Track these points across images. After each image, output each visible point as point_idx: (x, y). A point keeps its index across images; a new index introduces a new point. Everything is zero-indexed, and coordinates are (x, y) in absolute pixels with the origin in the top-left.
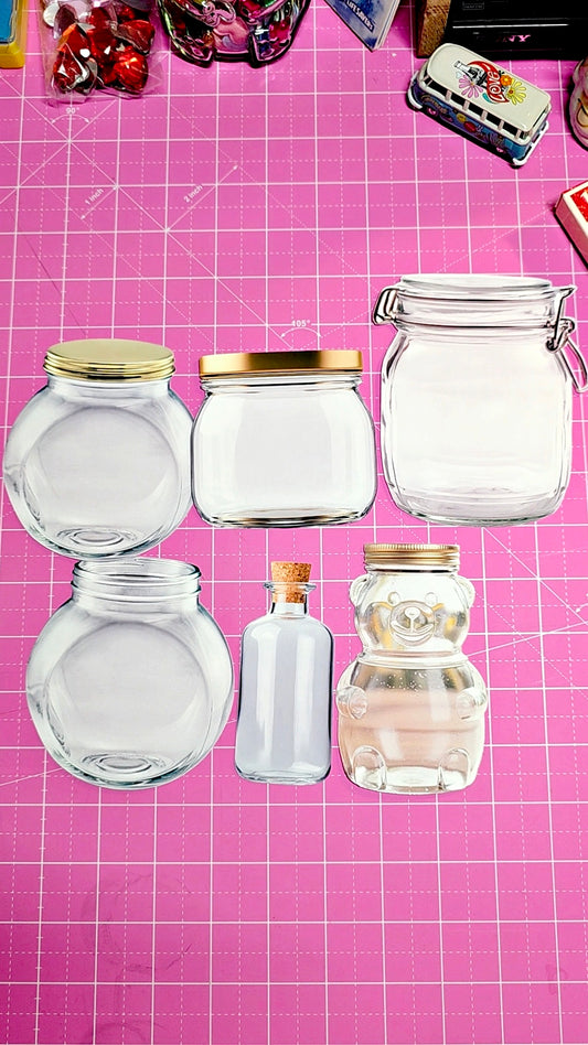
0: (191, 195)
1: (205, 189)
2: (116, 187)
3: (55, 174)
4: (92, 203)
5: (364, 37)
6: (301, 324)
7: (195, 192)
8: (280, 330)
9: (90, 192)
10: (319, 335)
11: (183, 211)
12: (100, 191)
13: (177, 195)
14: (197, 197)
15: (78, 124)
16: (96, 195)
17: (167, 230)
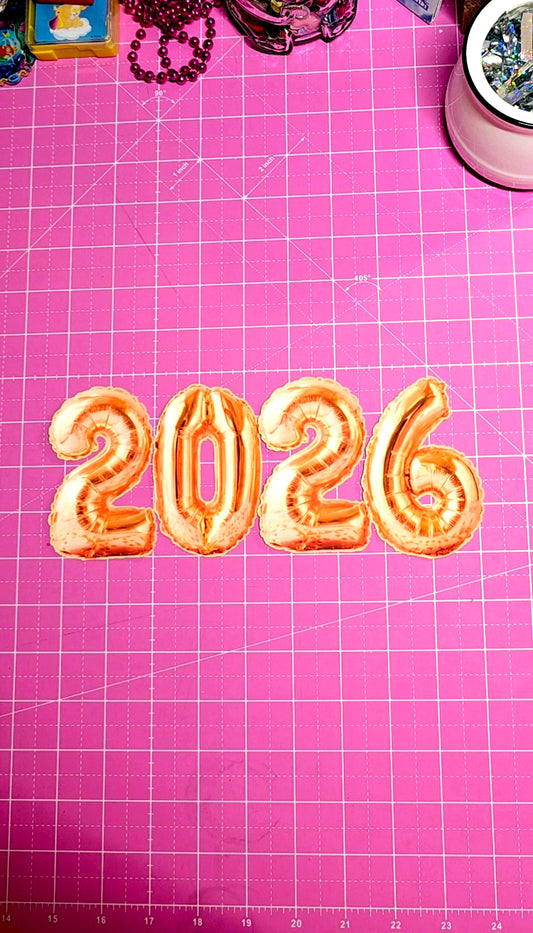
0: (265, 166)
1: (277, 160)
2: (200, 160)
3: (147, 151)
4: (180, 175)
5: (420, 14)
6: (363, 278)
7: (269, 163)
8: (345, 285)
9: (177, 166)
10: (378, 288)
11: (259, 180)
12: (186, 164)
13: (253, 165)
14: (270, 166)
15: (165, 105)
16: (183, 168)
17: (245, 198)
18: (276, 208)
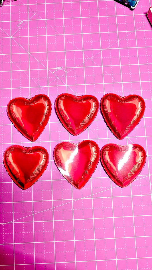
0: (19, 24)
1: (24, 22)
6: (60, 68)
7: (21, 23)
8: (52, 71)
10: (66, 72)
11: (17, 30)
13: (14, 24)
14: (22, 25)
17: (11, 37)
18: (24, 41)
